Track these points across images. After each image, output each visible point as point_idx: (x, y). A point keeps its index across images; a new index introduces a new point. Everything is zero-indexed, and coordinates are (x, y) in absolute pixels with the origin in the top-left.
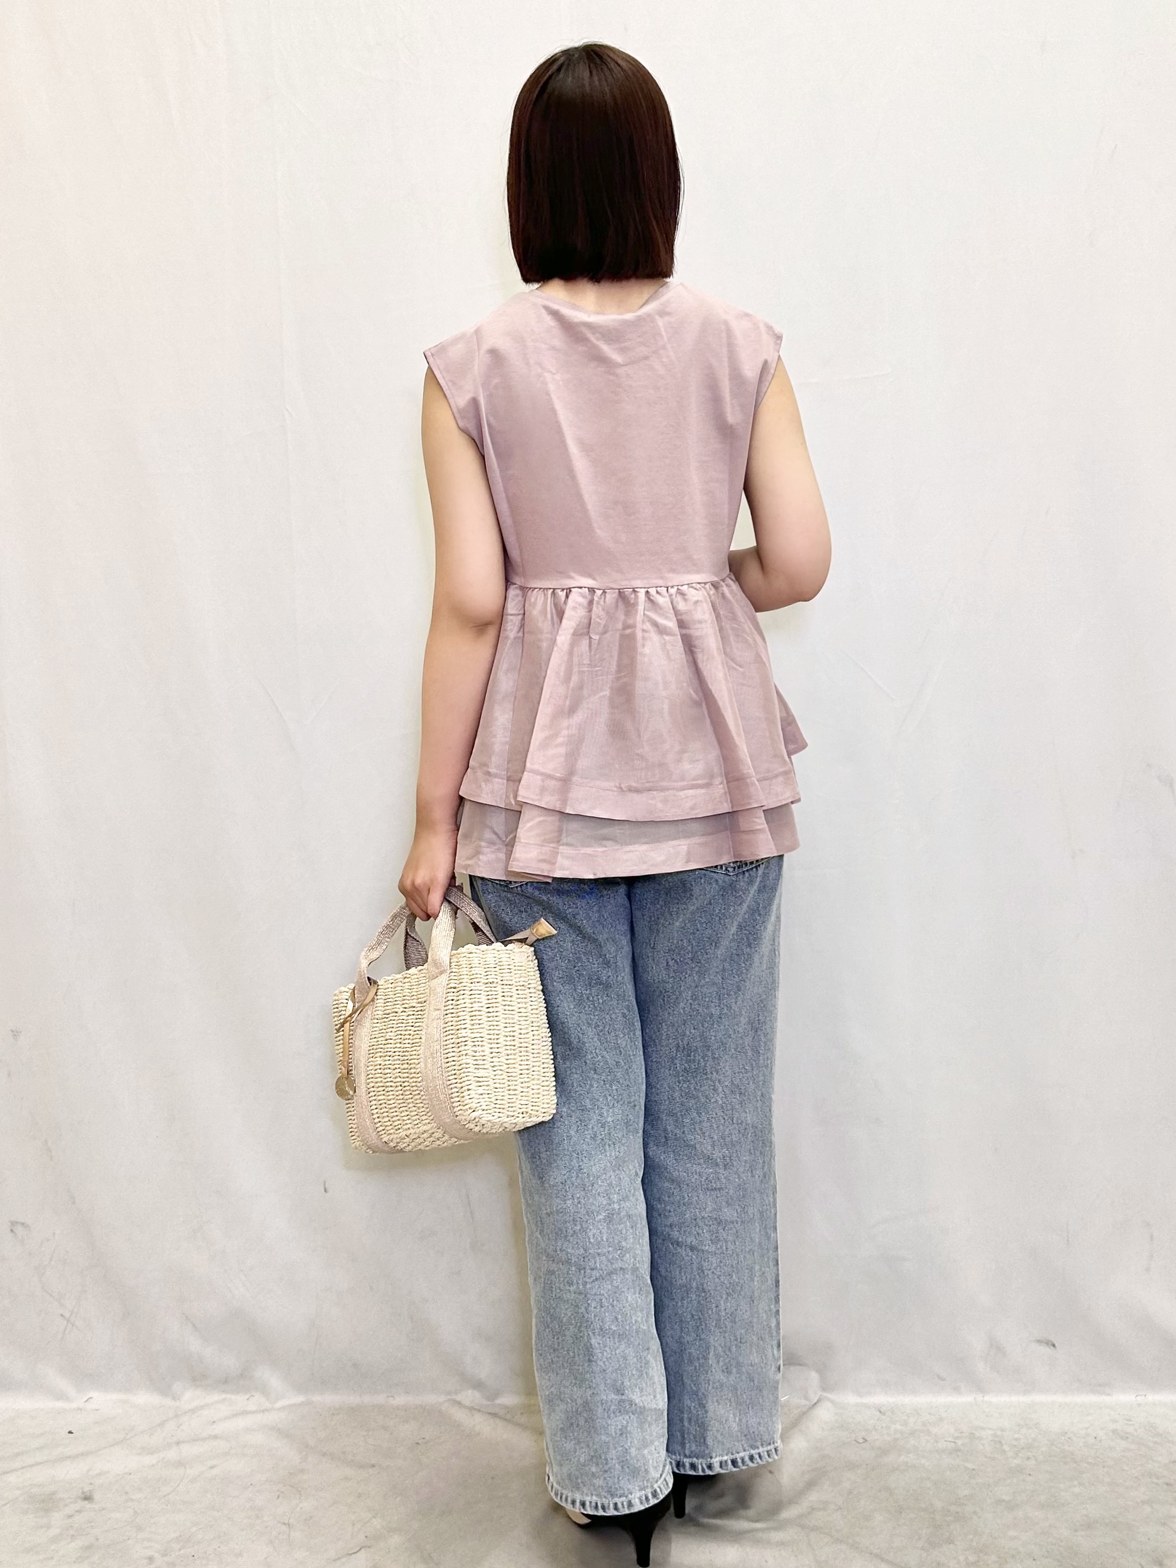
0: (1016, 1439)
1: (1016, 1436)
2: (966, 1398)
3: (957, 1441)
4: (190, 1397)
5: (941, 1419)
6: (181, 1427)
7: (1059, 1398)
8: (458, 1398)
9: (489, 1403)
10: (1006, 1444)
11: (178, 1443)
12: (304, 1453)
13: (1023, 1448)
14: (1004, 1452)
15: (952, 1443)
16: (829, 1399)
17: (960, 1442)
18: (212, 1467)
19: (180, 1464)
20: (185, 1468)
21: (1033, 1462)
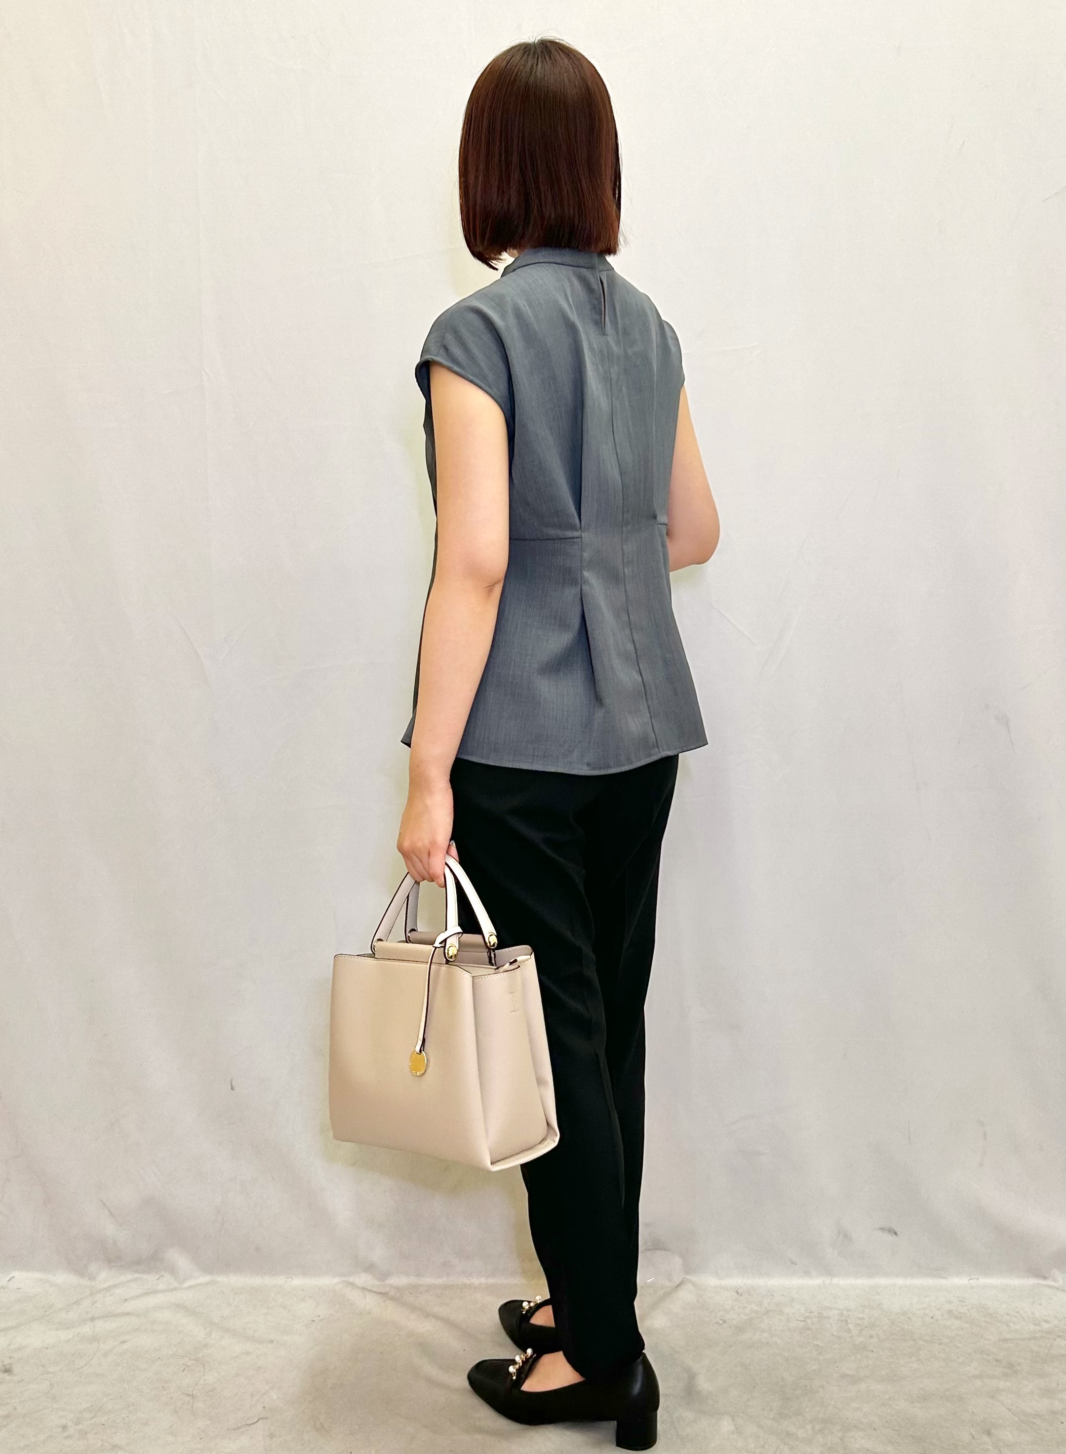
0: (860, 1319)
1: (861, 1316)
2: (816, 1281)
3: (807, 1320)
4: (105, 1277)
5: (793, 1300)
6: (96, 1305)
7: (900, 1281)
8: (351, 1279)
9: (379, 1283)
10: (851, 1323)
11: (93, 1319)
12: (208, 1329)
13: (866, 1327)
14: (849, 1331)
15: (802, 1322)
16: (691, 1282)
17: (809, 1321)
18: (123, 1342)
19: (95, 1339)
20: (98, 1341)
21: (875, 1340)
